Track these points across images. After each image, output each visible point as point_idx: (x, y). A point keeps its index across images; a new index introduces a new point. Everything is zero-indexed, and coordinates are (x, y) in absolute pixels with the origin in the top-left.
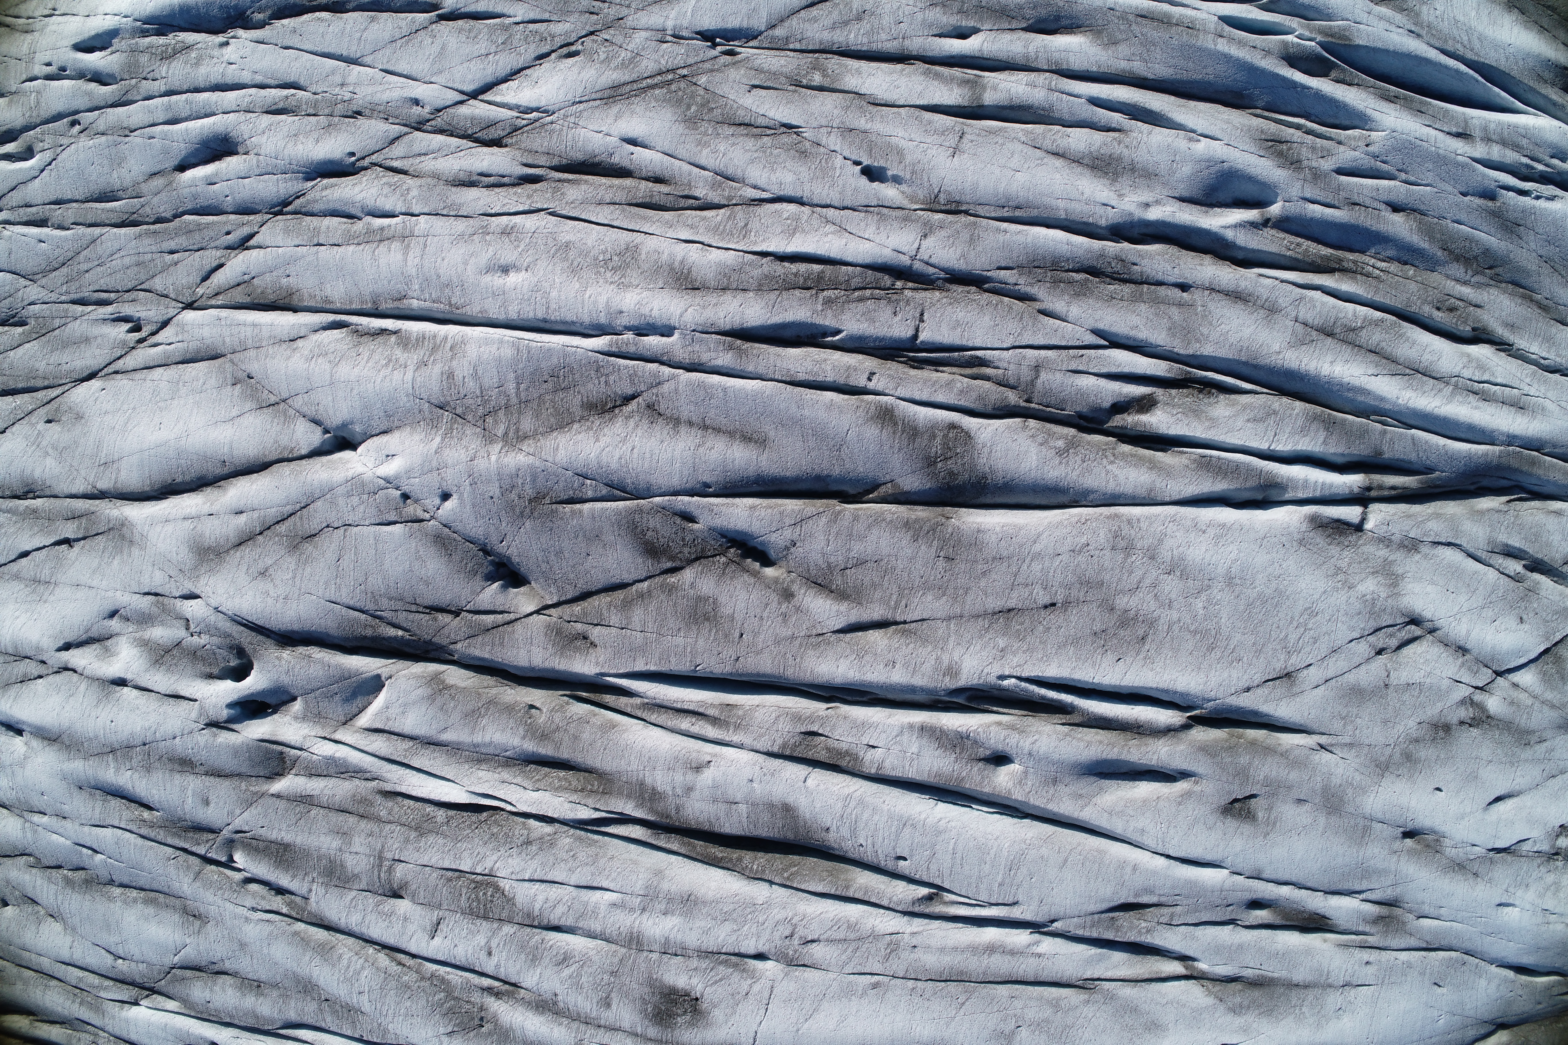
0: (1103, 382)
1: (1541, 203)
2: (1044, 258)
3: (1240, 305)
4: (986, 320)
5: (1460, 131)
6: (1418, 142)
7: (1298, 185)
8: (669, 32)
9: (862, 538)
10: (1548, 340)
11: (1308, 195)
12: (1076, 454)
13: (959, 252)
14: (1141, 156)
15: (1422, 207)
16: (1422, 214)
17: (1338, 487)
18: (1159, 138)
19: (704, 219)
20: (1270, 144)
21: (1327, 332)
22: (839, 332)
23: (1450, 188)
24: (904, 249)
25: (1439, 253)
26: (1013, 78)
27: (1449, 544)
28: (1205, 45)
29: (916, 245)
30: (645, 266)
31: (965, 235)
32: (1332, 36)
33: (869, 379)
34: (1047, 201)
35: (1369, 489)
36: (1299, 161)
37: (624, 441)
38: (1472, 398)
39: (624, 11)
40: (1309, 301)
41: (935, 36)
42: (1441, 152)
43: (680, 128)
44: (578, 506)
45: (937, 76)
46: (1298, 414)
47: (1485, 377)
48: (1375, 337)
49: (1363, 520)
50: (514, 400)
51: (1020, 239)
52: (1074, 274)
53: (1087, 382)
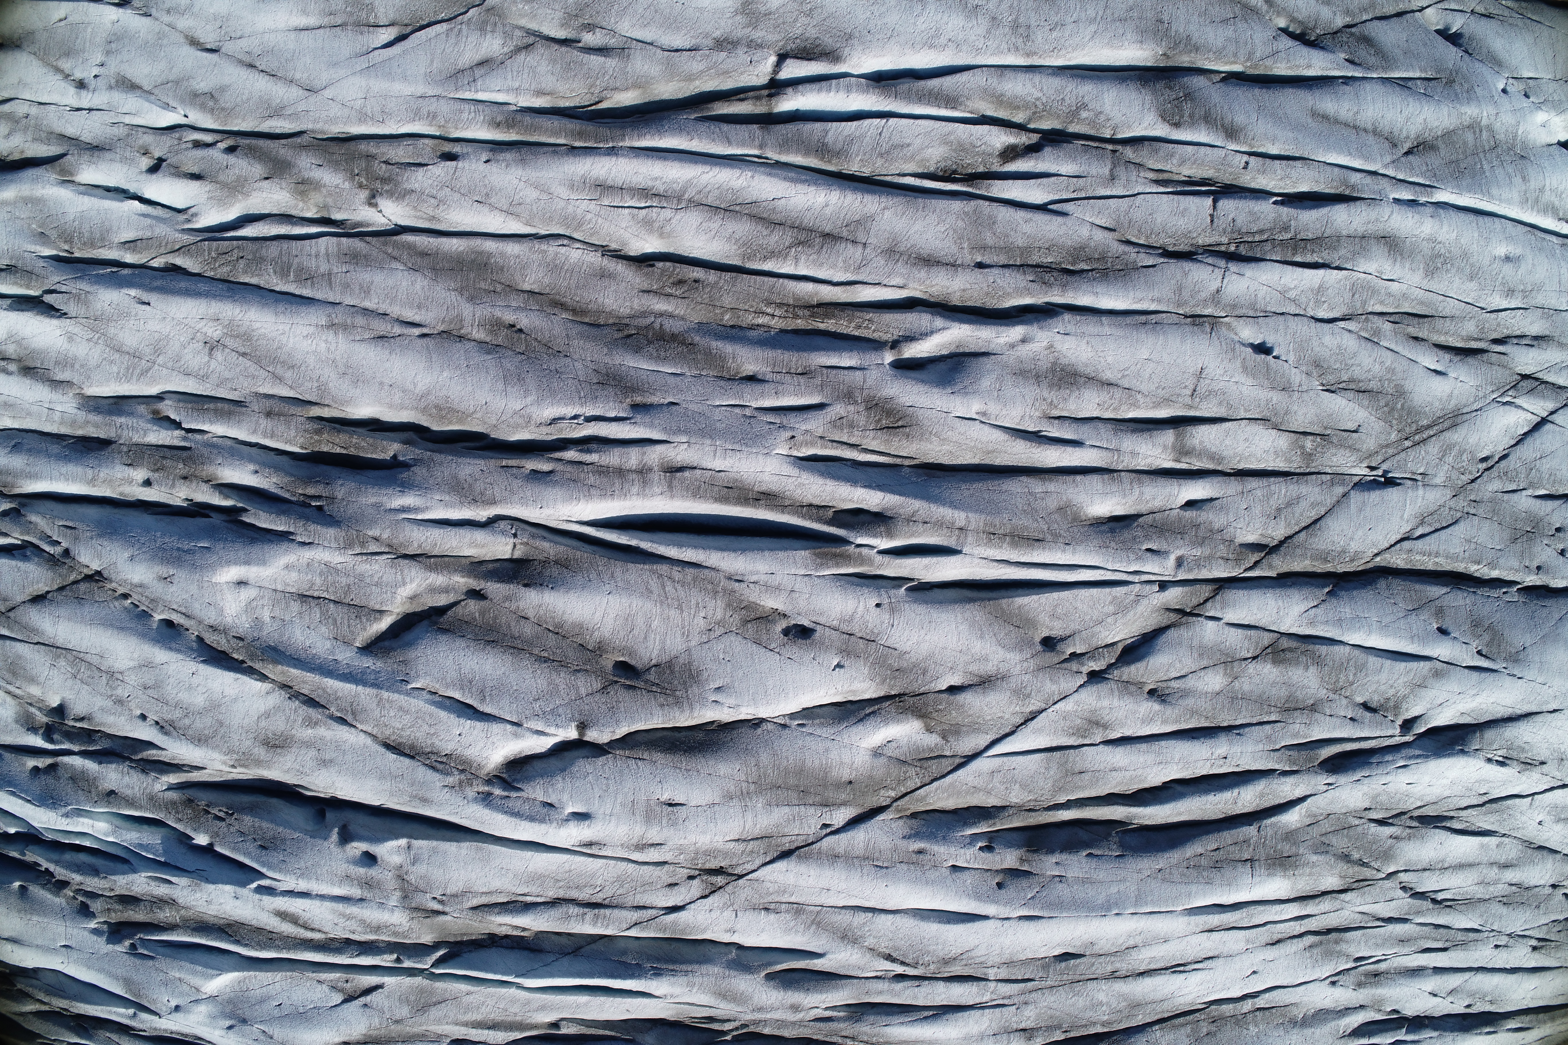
0: (1053, 169)
1: (570, 411)
2: (1116, 278)
3: (925, 253)
4: (1159, 219)
5: (678, 475)
6: (737, 447)
7: (870, 382)
8: (1420, 483)
9: (1228, 40)
10: (554, 267)
11: (858, 373)
12: (1069, 106)
13: (1190, 277)
14: (1031, 391)
15: (722, 383)
16: (722, 378)
17: (811, 90)
18: (1014, 413)
19: (1381, 302)
20: (900, 423)
21: (830, 238)
22: (1275, 203)
23: (692, 407)
24: (1235, 277)
25: (697, 339)
26: (1149, 461)
27: (677, 51)
28: (977, 516)
29: (1225, 281)
30: (1419, 257)
31: (1186, 294)
32: (835, 556)
33: (1247, 163)
34: (1119, 332)
35: (770, 96)
36: (868, 409)
37: (1408, 119)
38: (661, 188)
39: (1452, 504)
40: (850, 267)
41: (1216, 499)
42: (708, 442)
43: (1408, 386)
44: (1423, 76)
45: (1212, 457)
46: (857, 155)
47: (644, 211)
48: (775, 239)
49: (779, 65)
50: (1481, 155)
51: (1139, 294)
52: (1086, 267)
53: (1068, 168)
